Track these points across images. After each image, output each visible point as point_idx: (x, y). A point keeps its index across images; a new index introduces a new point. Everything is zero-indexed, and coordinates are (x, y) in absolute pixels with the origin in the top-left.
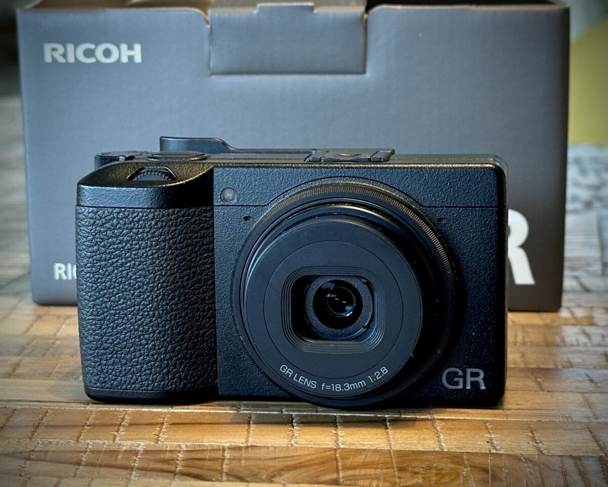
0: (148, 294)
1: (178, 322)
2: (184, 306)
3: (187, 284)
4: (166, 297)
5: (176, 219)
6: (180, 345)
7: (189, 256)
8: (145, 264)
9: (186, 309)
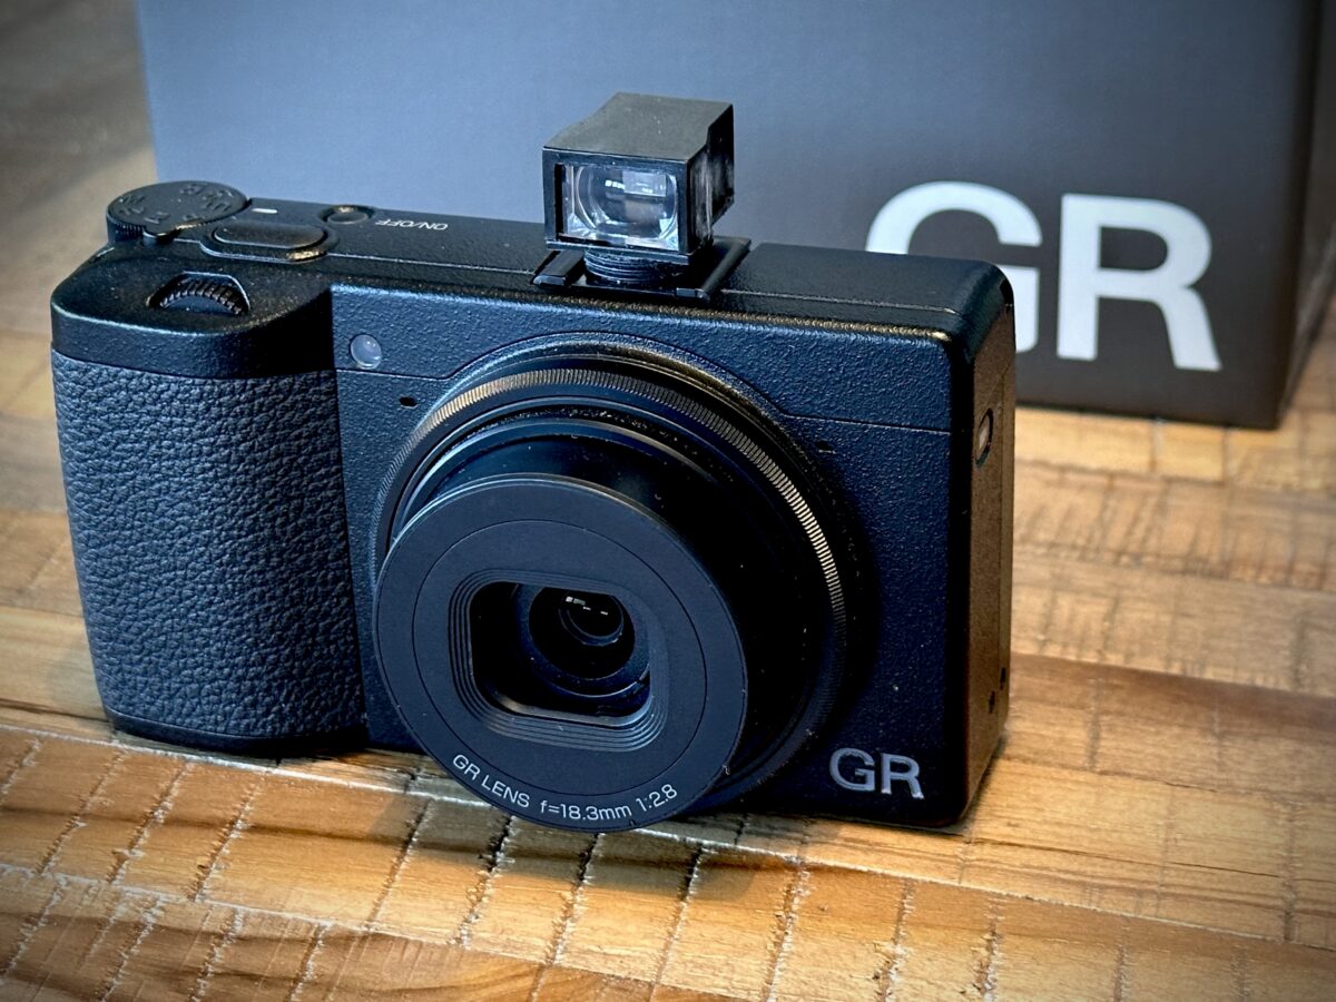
0: (202, 549)
1: (269, 608)
2: (280, 576)
3: (284, 533)
4: (238, 558)
5: (250, 400)
6: (275, 653)
7: (283, 476)
8: (191, 490)
9: (285, 581)
